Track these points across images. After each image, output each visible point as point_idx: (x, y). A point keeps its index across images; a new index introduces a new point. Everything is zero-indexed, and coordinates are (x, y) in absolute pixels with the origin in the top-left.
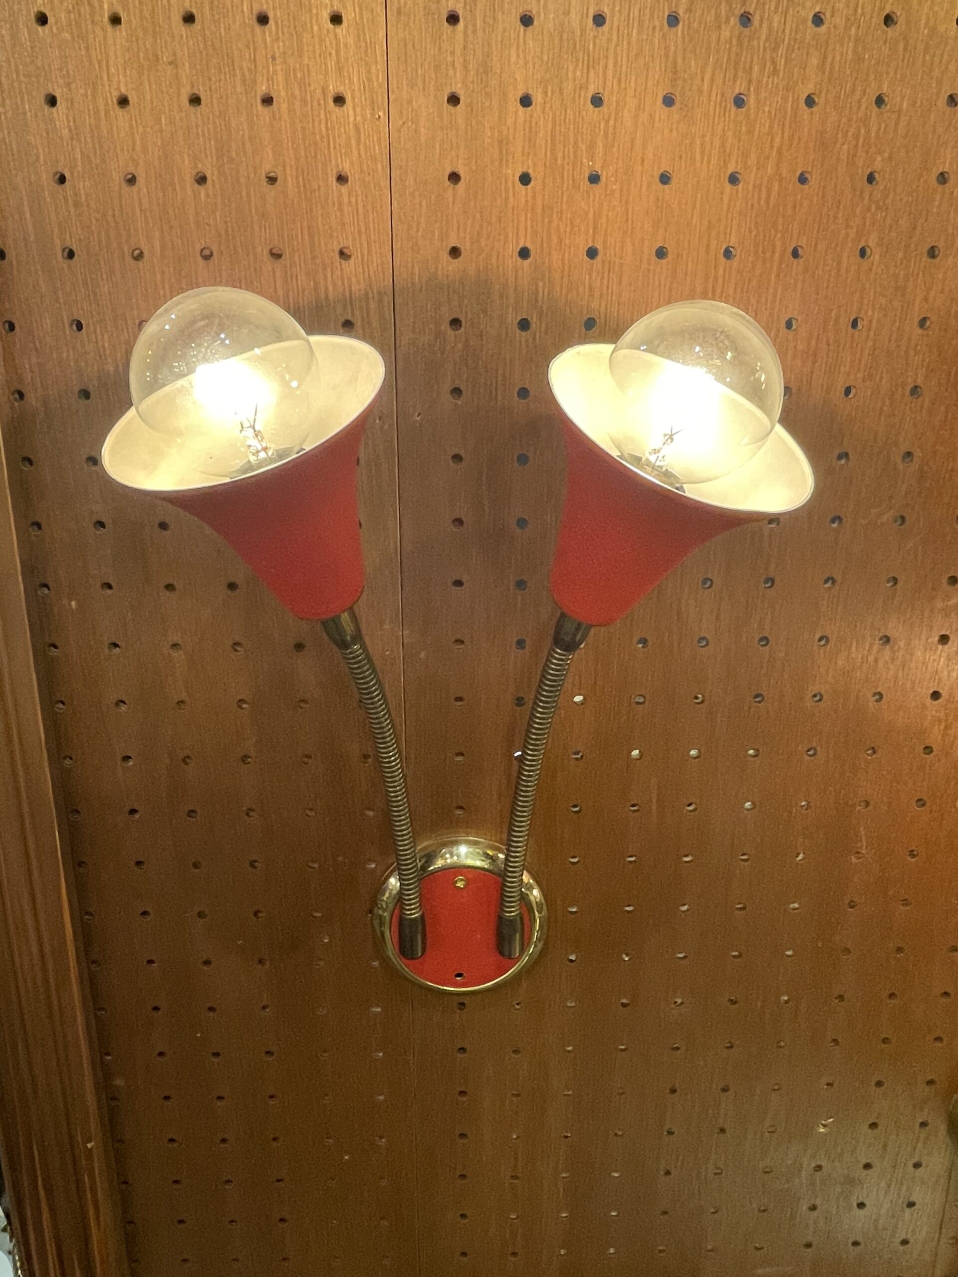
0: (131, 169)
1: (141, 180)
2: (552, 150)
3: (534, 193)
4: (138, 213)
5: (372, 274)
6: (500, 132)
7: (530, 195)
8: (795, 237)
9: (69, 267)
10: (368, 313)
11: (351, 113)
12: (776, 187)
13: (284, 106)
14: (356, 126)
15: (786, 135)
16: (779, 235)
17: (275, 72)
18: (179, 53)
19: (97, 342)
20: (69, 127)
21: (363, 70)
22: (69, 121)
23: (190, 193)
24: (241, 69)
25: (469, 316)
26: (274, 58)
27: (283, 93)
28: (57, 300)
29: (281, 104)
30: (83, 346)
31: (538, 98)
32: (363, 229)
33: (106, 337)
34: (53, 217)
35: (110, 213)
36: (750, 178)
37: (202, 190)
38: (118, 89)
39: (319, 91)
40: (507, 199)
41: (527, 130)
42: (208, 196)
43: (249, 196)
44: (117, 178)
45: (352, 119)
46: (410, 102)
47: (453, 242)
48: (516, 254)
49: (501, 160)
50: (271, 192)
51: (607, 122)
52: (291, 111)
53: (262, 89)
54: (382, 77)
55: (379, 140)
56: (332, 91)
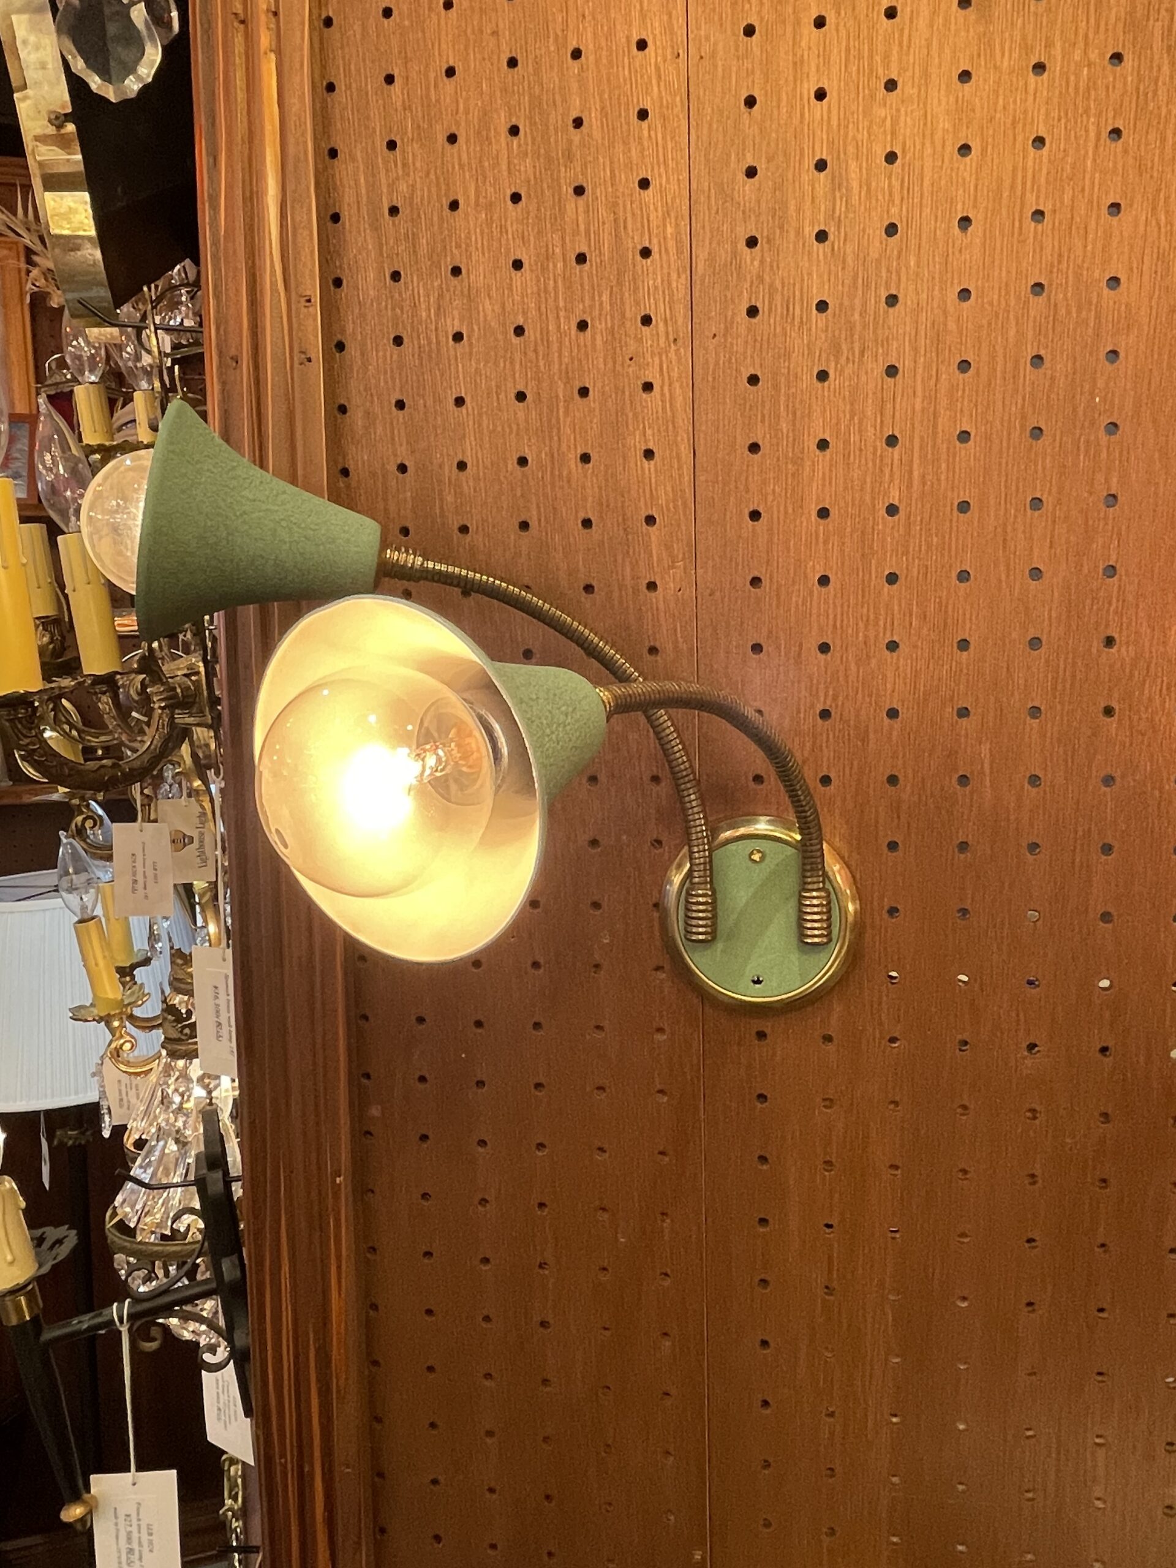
0: (454, 130)
1: (461, 140)
2: (846, 67)
3: (829, 107)
4: (457, 167)
5: (669, 201)
6: (795, 55)
7: (825, 108)
8: (1110, 121)
9: (394, 224)
10: (665, 238)
11: (653, 54)
12: (1085, 72)
13: (592, 58)
14: (658, 69)
15: (1092, 20)
16: (1092, 120)
17: (585, 28)
18: (501, 26)
19: (413, 290)
20: (404, 101)
21: (665, 18)
22: (403, 94)
23: (504, 145)
24: (554, 29)
25: (765, 234)
26: (584, 16)
27: (591, 46)
28: (381, 254)
29: (588, 57)
30: (400, 294)
31: (831, 20)
32: (662, 159)
33: (421, 284)
34: (383, 181)
35: (432, 172)
36: (1055, 67)
37: (515, 141)
38: (448, 62)
39: (624, 40)
40: (802, 115)
41: (821, 49)
42: (519, 146)
43: (556, 141)
44: (441, 138)
45: (653, 61)
46: (707, 38)
47: (750, 161)
48: (812, 167)
49: (795, 81)
50: (576, 135)
51: (902, 30)
52: (597, 61)
53: (573, 44)
54: (682, 21)
55: (678, 75)
56: (635, 38)
